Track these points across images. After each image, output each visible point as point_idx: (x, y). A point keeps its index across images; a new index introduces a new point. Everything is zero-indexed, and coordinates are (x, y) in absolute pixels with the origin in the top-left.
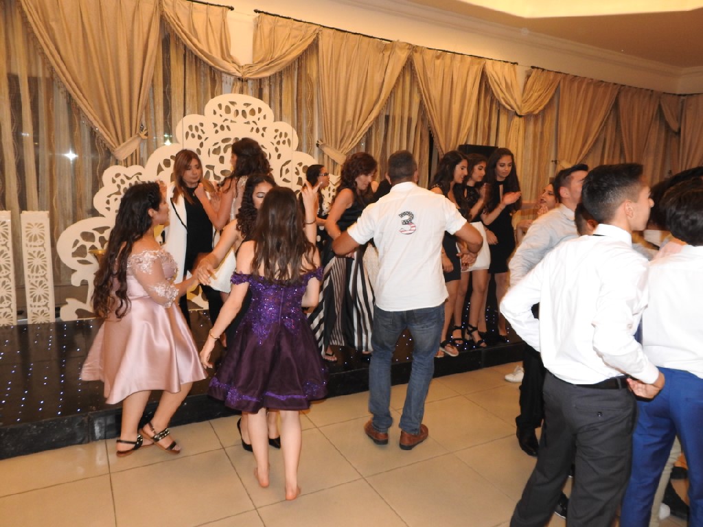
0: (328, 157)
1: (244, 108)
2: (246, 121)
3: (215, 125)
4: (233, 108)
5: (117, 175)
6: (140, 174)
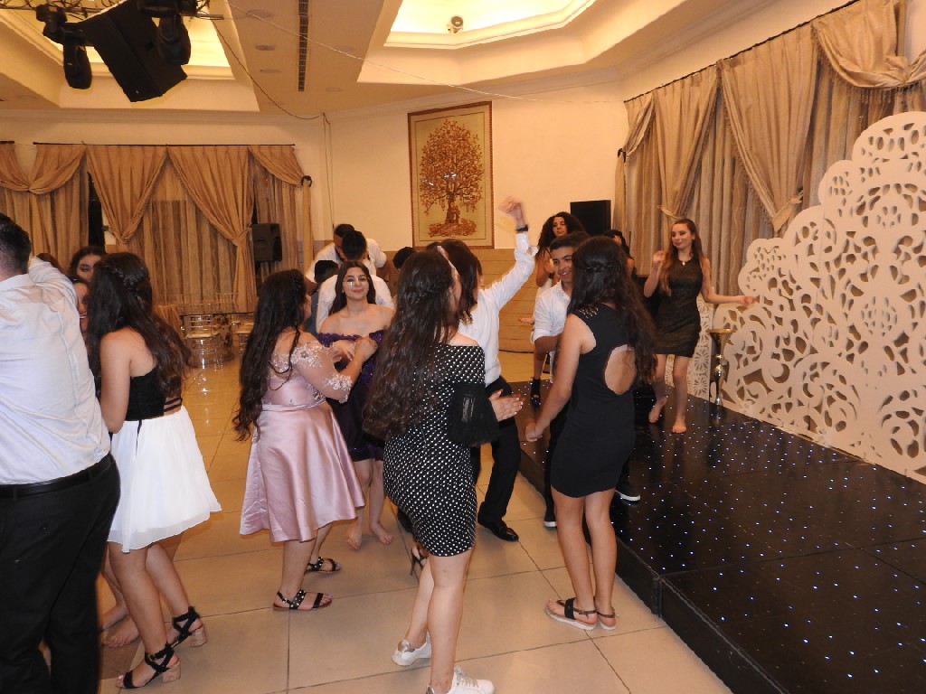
1: (903, 133)
2: (903, 154)
3: (863, 170)
4: (886, 139)
5: (759, 249)
6: (777, 247)
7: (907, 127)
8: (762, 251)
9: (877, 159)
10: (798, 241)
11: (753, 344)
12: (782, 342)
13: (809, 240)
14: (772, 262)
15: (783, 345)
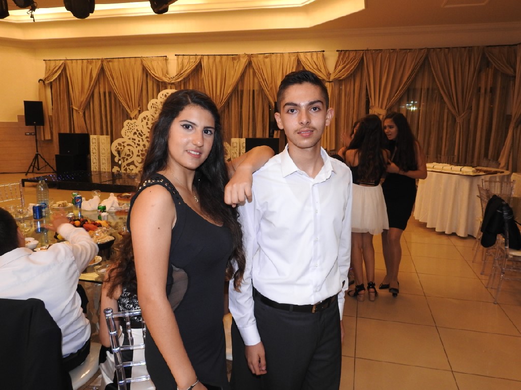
6: (136, 122)
8: (130, 124)
10: (142, 121)
12: (140, 151)
13: (146, 121)
14: (134, 127)
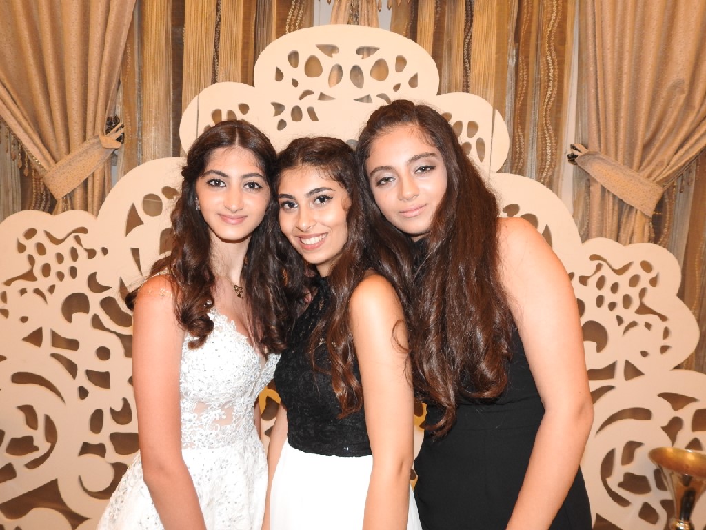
0: (604, 189)
1: (358, 60)
2: (362, 93)
3: (279, 108)
4: (327, 63)
5: (30, 233)
6: (84, 230)
7: (364, 51)
8: (40, 238)
9: (307, 93)
10: (133, 221)
11: (26, 432)
12: (108, 421)
14: (68, 262)
15: (110, 426)
